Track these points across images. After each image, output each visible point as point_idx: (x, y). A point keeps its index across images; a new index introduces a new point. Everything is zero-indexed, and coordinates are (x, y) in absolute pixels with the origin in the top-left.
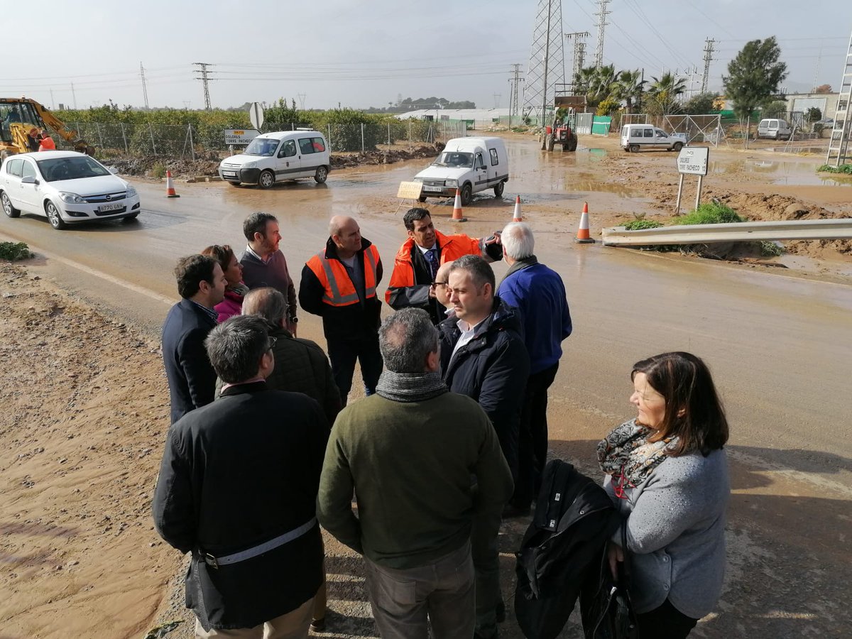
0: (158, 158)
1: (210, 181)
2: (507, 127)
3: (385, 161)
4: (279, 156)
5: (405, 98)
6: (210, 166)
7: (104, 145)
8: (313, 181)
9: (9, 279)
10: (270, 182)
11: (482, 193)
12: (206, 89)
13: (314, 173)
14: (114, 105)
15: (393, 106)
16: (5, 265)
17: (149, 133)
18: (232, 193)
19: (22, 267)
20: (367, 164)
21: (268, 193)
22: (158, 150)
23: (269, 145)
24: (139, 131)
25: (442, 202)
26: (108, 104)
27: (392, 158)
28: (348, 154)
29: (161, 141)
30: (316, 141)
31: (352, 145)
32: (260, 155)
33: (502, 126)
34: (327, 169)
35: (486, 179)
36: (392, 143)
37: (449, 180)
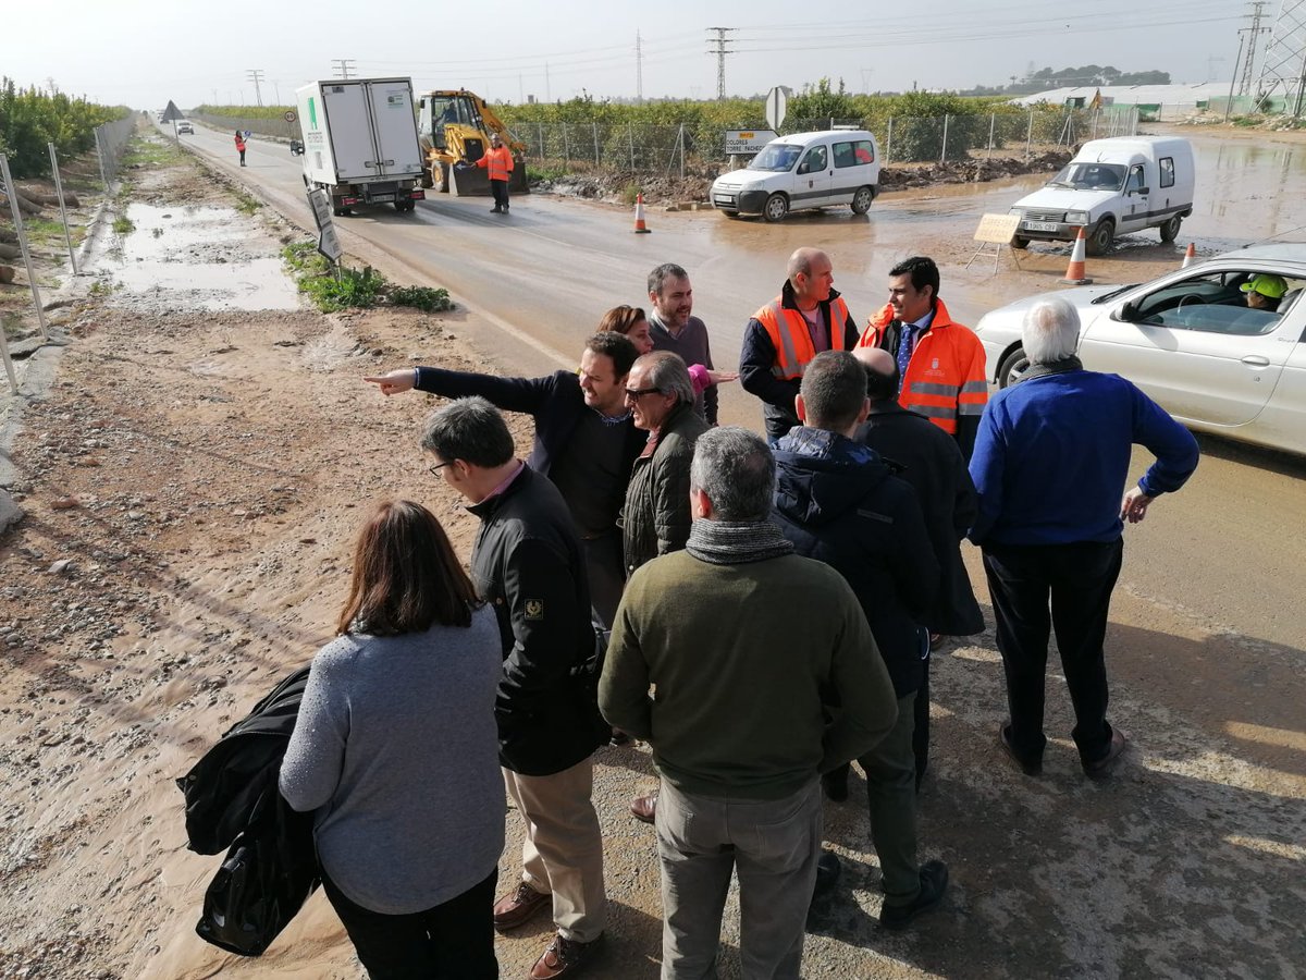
0: (635, 174)
1: (698, 209)
2: (1221, 117)
3: (977, 177)
4: (800, 172)
5: (1040, 68)
6: (702, 187)
7: (571, 155)
8: (848, 210)
9: (420, 336)
10: (781, 211)
11: (1137, 235)
12: (721, 67)
13: (850, 197)
14: (588, 96)
15: (1017, 82)
16: (419, 318)
17: (628, 137)
18: (723, 227)
19: (437, 321)
20: (945, 182)
21: (776, 228)
22: (637, 162)
23: (788, 153)
24: (616, 136)
25: (1057, 249)
26: (581, 95)
27: (990, 173)
28: (916, 167)
29: (642, 149)
30: (862, 146)
31: (925, 152)
32: (772, 169)
33: (1212, 115)
34: (872, 191)
35: (1145, 210)
36: (999, 146)
37: (1074, 212)
